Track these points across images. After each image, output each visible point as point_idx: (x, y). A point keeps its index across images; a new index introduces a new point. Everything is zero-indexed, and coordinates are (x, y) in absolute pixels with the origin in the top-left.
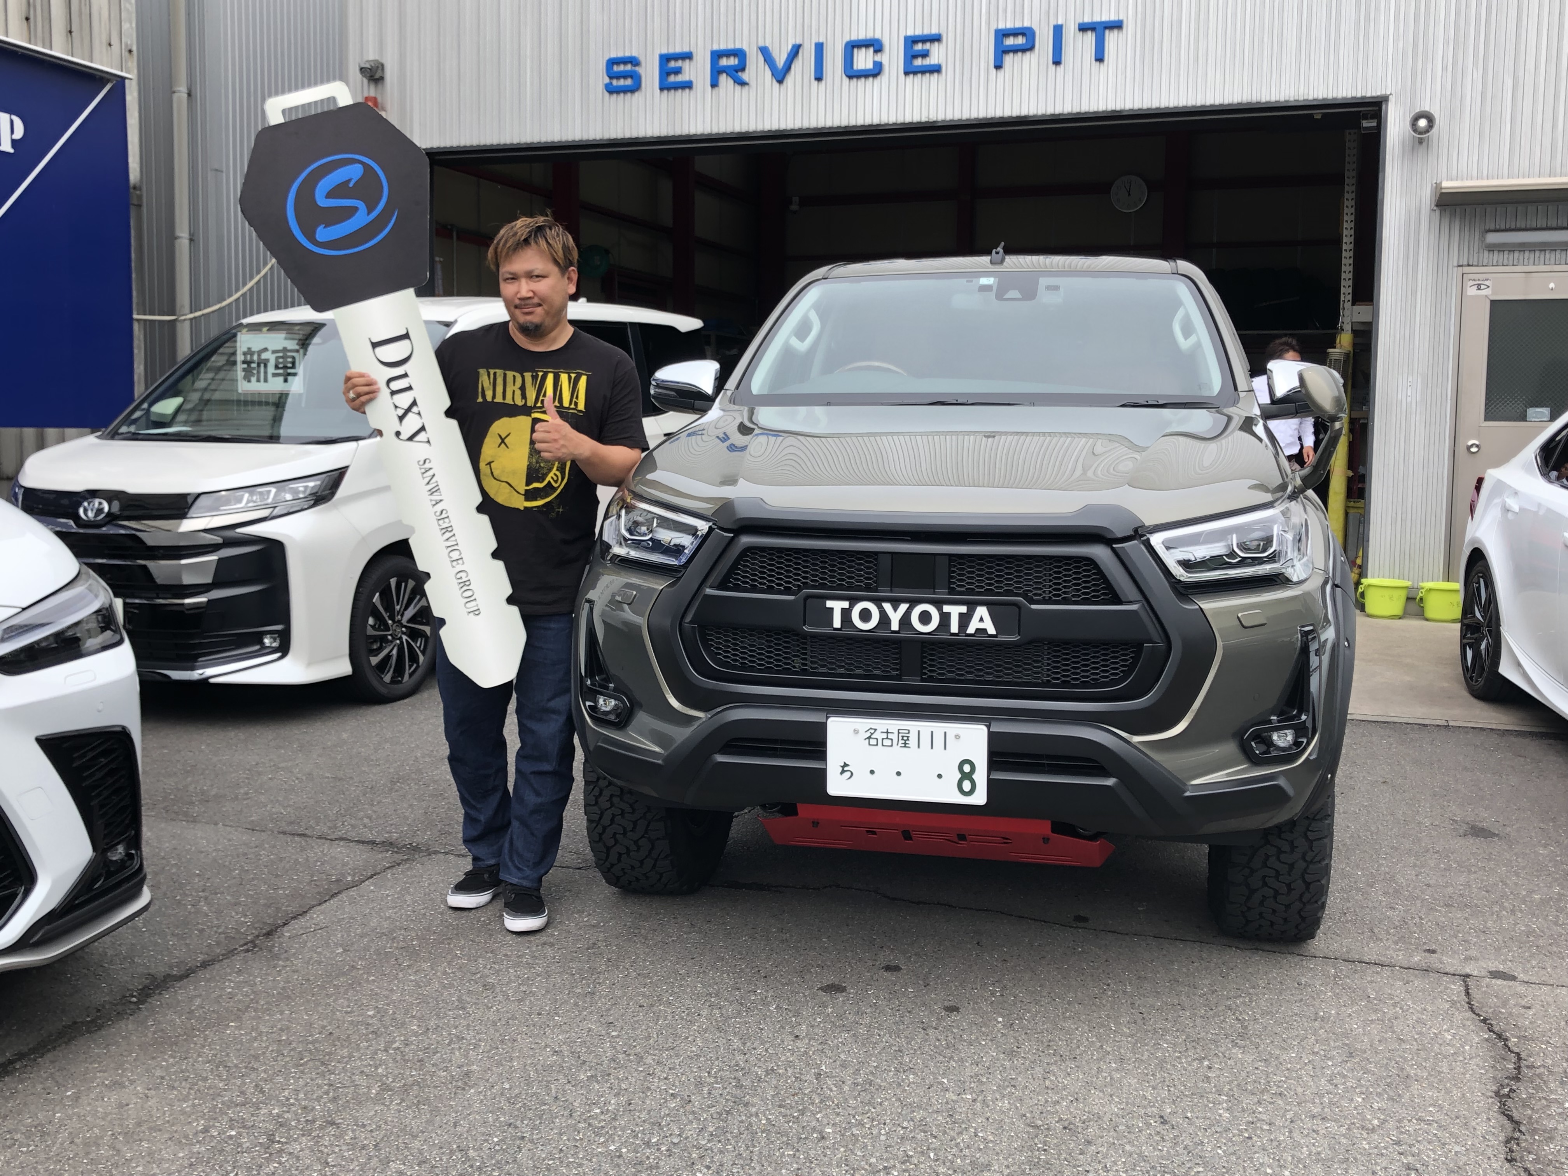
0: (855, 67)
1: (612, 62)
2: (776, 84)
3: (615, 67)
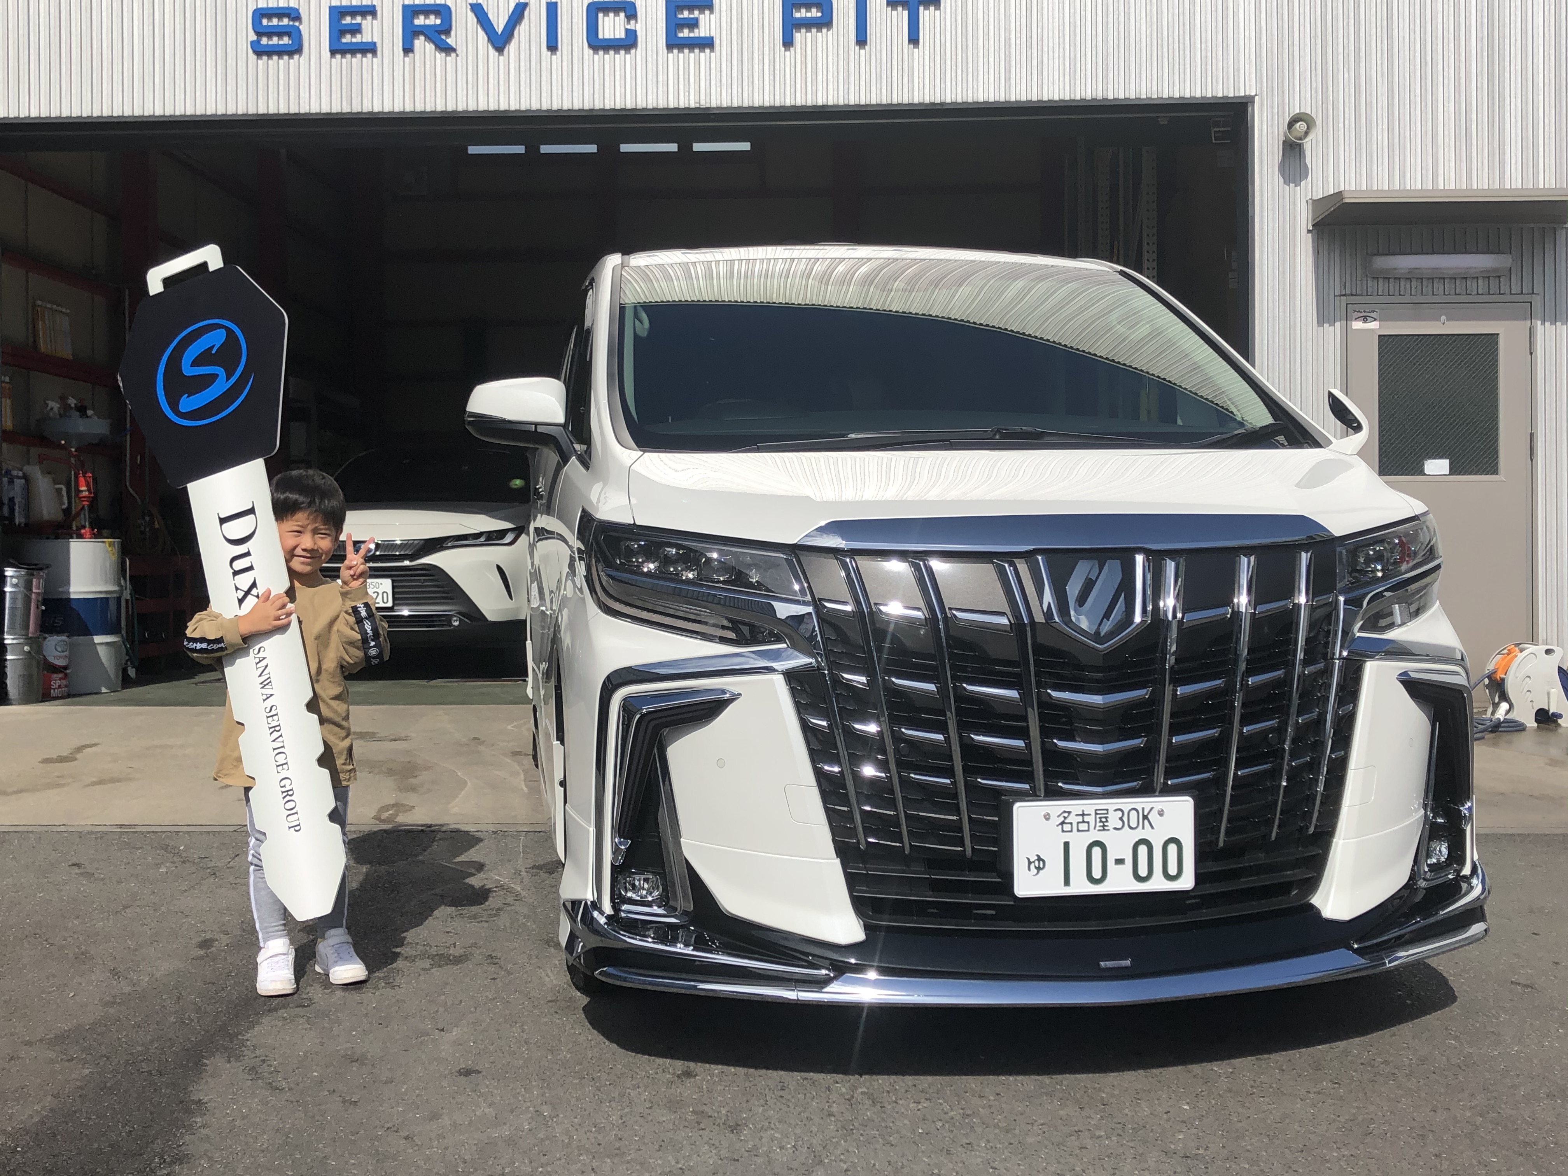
0: (600, 36)
1: (260, 14)
2: (492, 52)
3: (265, 20)
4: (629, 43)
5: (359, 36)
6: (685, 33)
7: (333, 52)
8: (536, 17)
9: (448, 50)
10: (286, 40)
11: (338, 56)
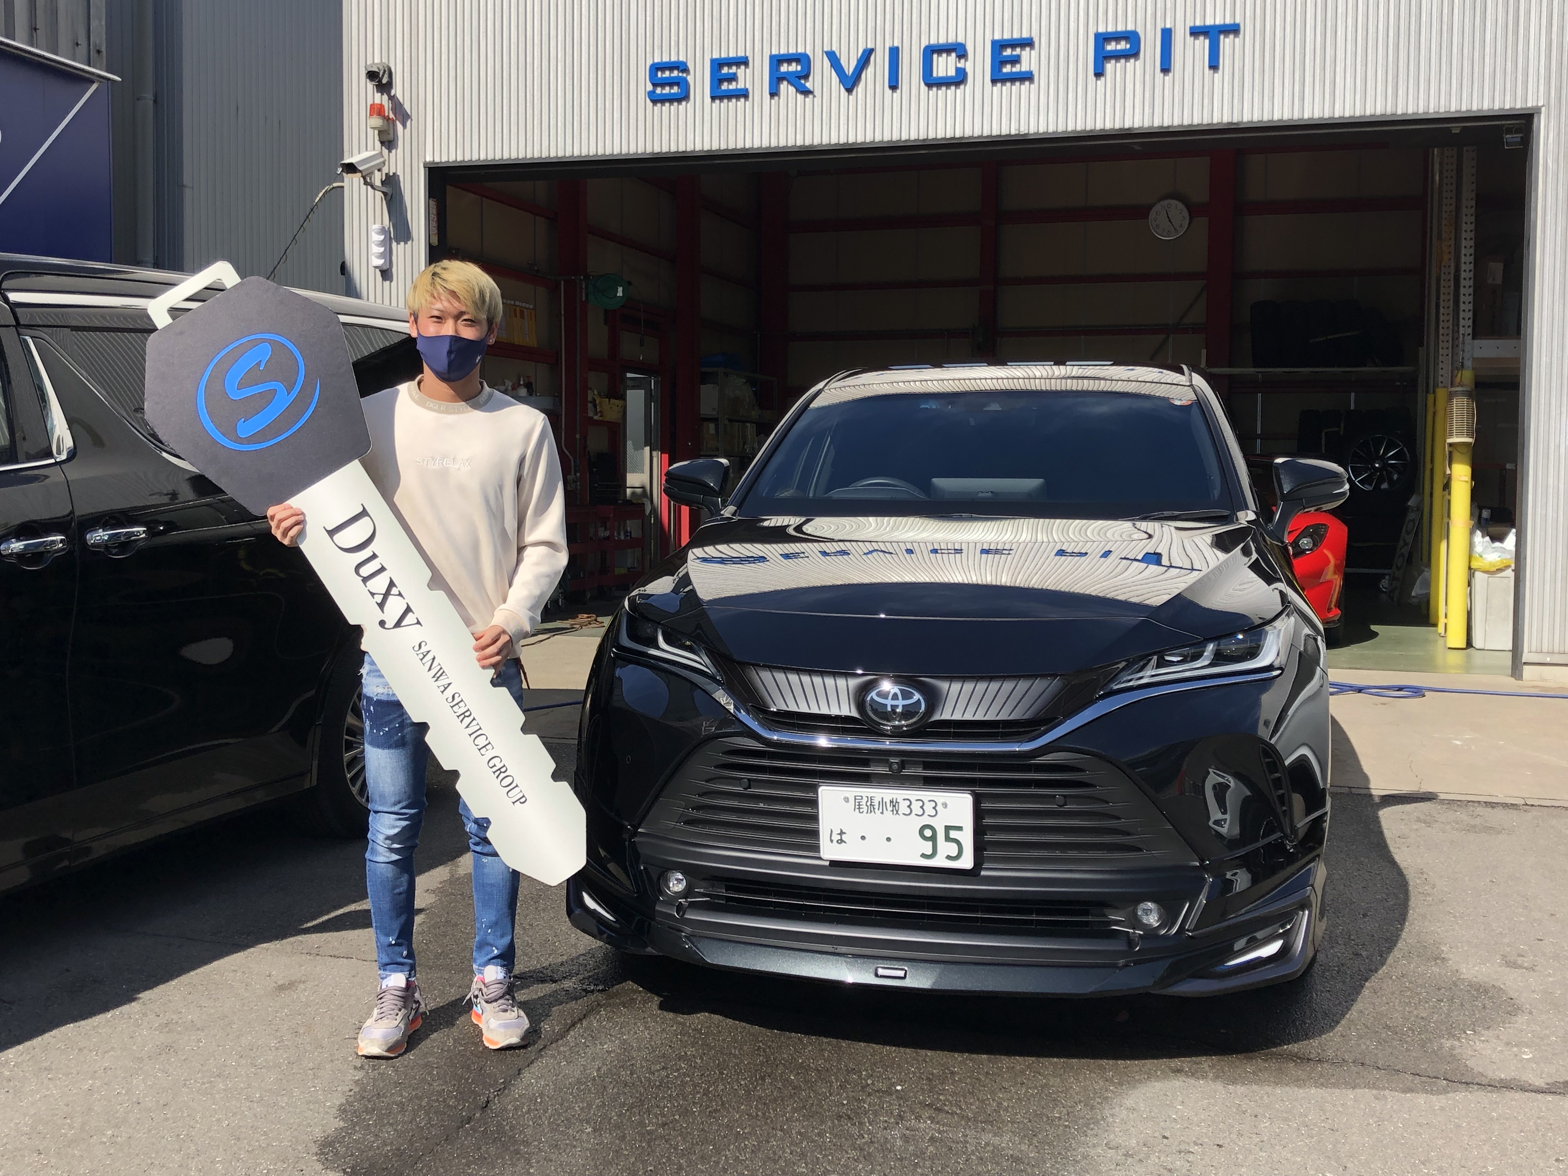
0: (935, 75)
1: (657, 68)
2: (844, 93)
3: (659, 74)
4: (959, 79)
5: (734, 83)
6: (1007, 69)
7: (713, 98)
8: (881, 60)
9: (806, 92)
10: (675, 90)
11: (718, 101)
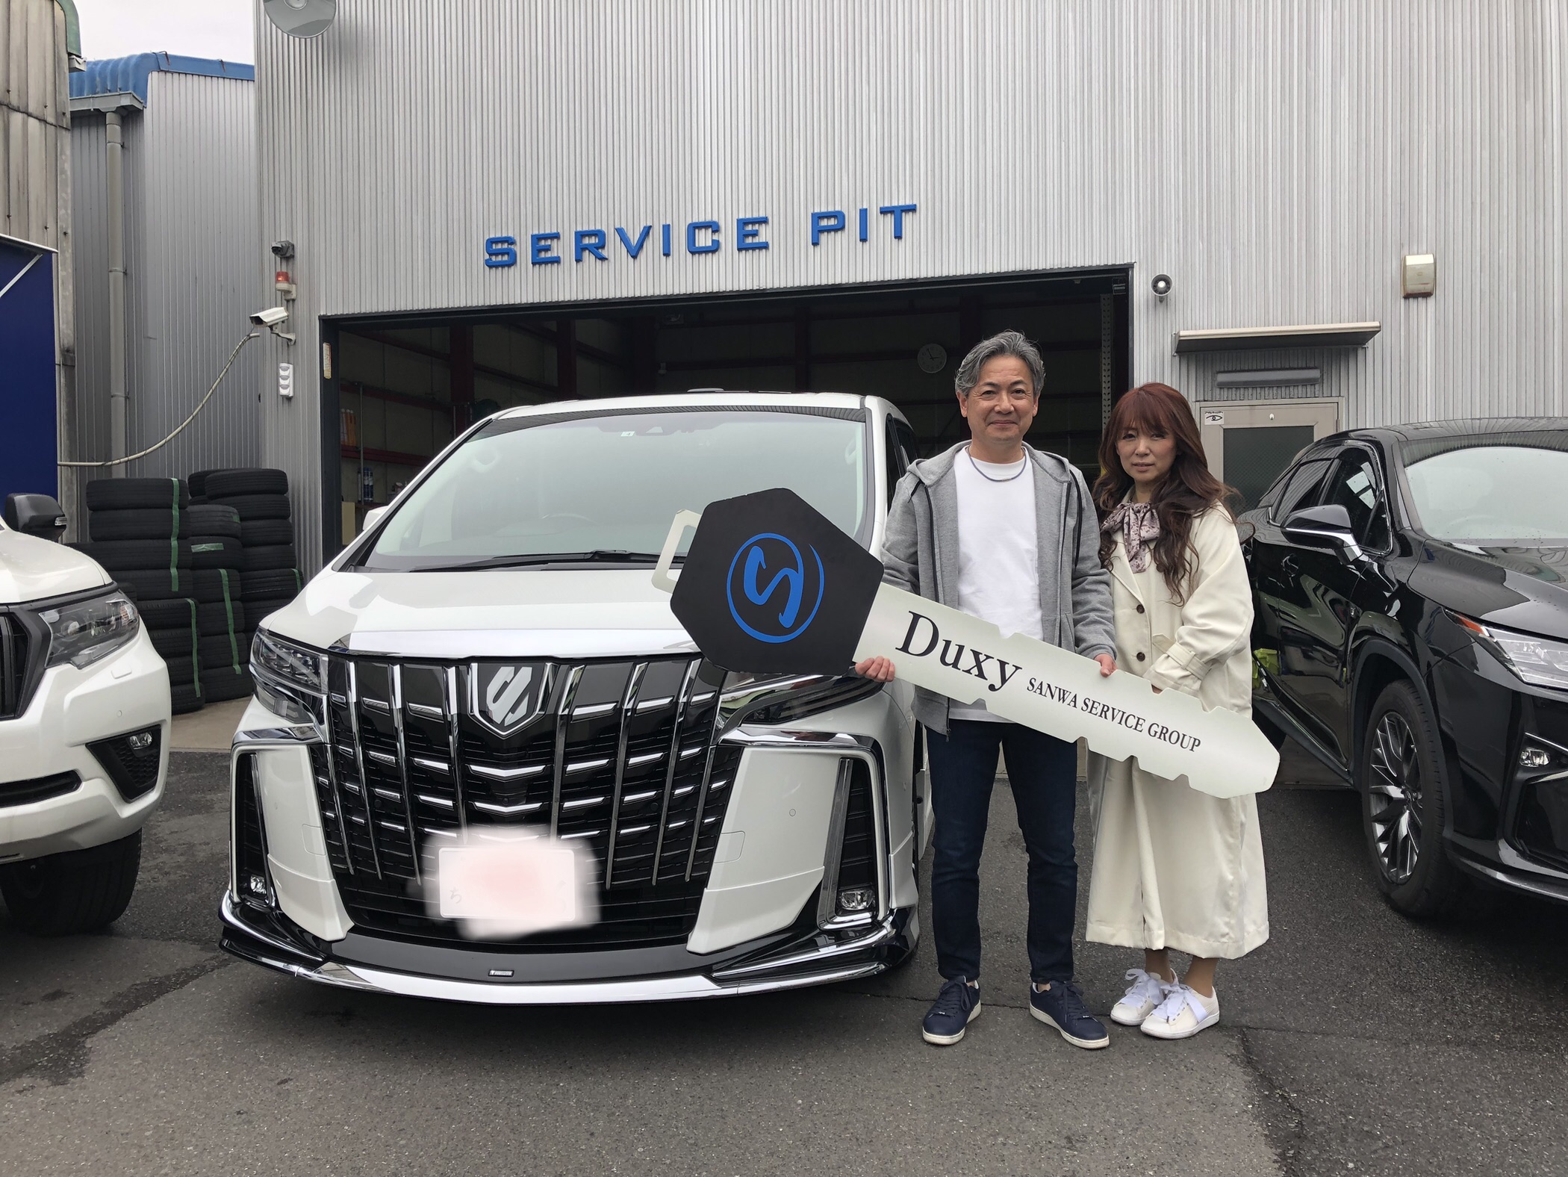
0: (697, 245)
1: (491, 242)
2: (631, 259)
3: (494, 245)
4: (714, 249)
5: (549, 252)
6: (749, 240)
7: (534, 264)
8: (657, 234)
9: (603, 259)
10: (506, 258)
11: (537, 266)
